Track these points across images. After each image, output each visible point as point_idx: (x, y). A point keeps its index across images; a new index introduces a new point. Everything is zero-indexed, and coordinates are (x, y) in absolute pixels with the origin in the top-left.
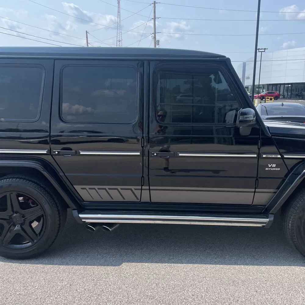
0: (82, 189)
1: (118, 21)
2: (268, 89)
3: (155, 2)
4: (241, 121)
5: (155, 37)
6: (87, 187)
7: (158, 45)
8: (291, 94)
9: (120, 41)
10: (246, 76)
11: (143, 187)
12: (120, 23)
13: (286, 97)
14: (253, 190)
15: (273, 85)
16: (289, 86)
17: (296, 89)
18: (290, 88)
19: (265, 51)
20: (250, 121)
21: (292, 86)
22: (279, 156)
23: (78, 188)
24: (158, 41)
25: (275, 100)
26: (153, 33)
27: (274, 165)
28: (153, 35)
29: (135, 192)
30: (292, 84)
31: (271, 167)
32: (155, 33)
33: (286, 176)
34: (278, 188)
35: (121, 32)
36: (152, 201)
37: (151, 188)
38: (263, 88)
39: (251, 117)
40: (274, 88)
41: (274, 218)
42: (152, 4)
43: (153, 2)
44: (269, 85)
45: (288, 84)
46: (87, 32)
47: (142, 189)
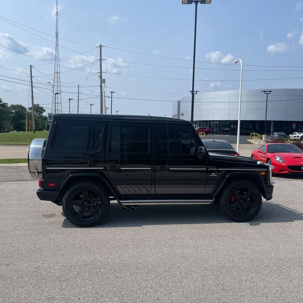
0: (120, 187)
1: (57, 54)
2: (200, 126)
3: (101, 45)
4: (199, 153)
5: (101, 77)
6: (123, 186)
7: (104, 83)
8: (219, 130)
9: (57, 73)
10: (181, 113)
11: (152, 186)
12: (58, 56)
13: (215, 132)
14: (205, 186)
15: (204, 121)
16: (217, 122)
17: (223, 125)
18: (218, 125)
19: (196, 94)
20: (203, 152)
21: (219, 123)
22: (216, 169)
23: (118, 187)
24: (104, 80)
25: (206, 134)
26: (99, 73)
27: (214, 174)
28: (99, 74)
29: (148, 188)
30: (219, 121)
31: (213, 175)
32: (101, 72)
33: (220, 179)
34: (216, 185)
35: (59, 65)
36: (156, 193)
37: (156, 186)
38: (196, 124)
39: (204, 151)
40: (204, 124)
41: (215, 199)
42: (99, 47)
43: (99, 46)
44: (200, 121)
45: (216, 121)
46: (31, 66)
47: (155, 187)
